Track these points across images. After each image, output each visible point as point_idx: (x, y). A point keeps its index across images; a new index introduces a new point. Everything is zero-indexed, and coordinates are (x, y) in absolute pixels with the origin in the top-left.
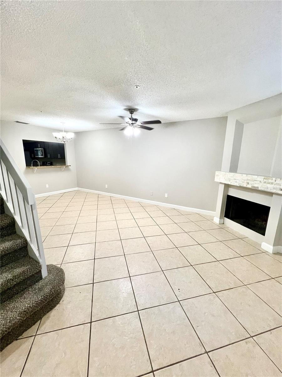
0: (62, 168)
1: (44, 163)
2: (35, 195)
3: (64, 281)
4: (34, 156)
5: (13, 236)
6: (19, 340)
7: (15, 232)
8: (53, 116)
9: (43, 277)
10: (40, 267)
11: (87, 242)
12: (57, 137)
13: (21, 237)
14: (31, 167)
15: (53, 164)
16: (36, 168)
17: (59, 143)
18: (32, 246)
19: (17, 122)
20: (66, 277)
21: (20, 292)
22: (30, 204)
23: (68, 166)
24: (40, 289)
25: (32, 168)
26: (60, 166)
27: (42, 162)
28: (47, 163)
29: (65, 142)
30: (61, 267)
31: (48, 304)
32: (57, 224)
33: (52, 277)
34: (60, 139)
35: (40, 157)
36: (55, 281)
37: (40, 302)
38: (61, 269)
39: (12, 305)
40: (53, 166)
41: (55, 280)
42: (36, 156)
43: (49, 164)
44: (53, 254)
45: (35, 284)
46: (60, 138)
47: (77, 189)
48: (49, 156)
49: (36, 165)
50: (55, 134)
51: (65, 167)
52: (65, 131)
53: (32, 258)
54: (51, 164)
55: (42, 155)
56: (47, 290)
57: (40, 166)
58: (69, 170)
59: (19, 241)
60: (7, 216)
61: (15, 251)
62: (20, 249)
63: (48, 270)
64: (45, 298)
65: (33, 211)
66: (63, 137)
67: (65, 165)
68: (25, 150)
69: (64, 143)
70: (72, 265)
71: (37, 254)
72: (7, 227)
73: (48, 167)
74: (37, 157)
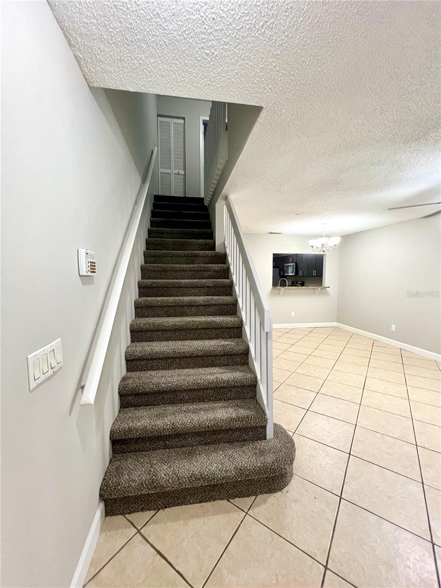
0: (316, 290)
1: (294, 283)
2: (273, 325)
3: (293, 460)
4: (284, 273)
5: (245, 367)
6: (229, 503)
7: (248, 364)
8: (311, 217)
9: (268, 438)
10: (266, 420)
11: (339, 416)
12: (313, 246)
13: (252, 371)
14: (277, 288)
15: (305, 284)
16: (283, 289)
17: (316, 255)
18: (261, 387)
19: (271, 233)
20: (296, 455)
21: (241, 441)
22: (266, 331)
23: (326, 287)
24: (262, 453)
25: (279, 289)
26: (314, 287)
27: (291, 282)
28: (297, 283)
29: (324, 251)
30: (293, 437)
31: (268, 480)
32: (298, 371)
33: (278, 444)
34: (317, 248)
35: (290, 274)
36: (281, 453)
37: (258, 469)
38: (292, 439)
39: (230, 452)
40: (304, 287)
41: (281, 451)
42: (285, 274)
43: (299, 284)
44: (285, 413)
45: (256, 440)
46: (319, 247)
47: (335, 324)
48: (300, 274)
49: (283, 284)
50: (312, 242)
51: (321, 289)
52: (326, 236)
53: (259, 405)
54: (303, 284)
55: (292, 273)
56: (269, 459)
57: (288, 286)
58: (327, 294)
59: (249, 375)
60: (243, 341)
61: (244, 386)
62: (249, 386)
63: (274, 431)
64: (264, 469)
65: (268, 341)
66: (323, 245)
67: (321, 285)
68: (274, 267)
69: (322, 253)
70: (310, 443)
71: (265, 402)
72: (241, 354)
73: (297, 287)
74: (287, 274)
